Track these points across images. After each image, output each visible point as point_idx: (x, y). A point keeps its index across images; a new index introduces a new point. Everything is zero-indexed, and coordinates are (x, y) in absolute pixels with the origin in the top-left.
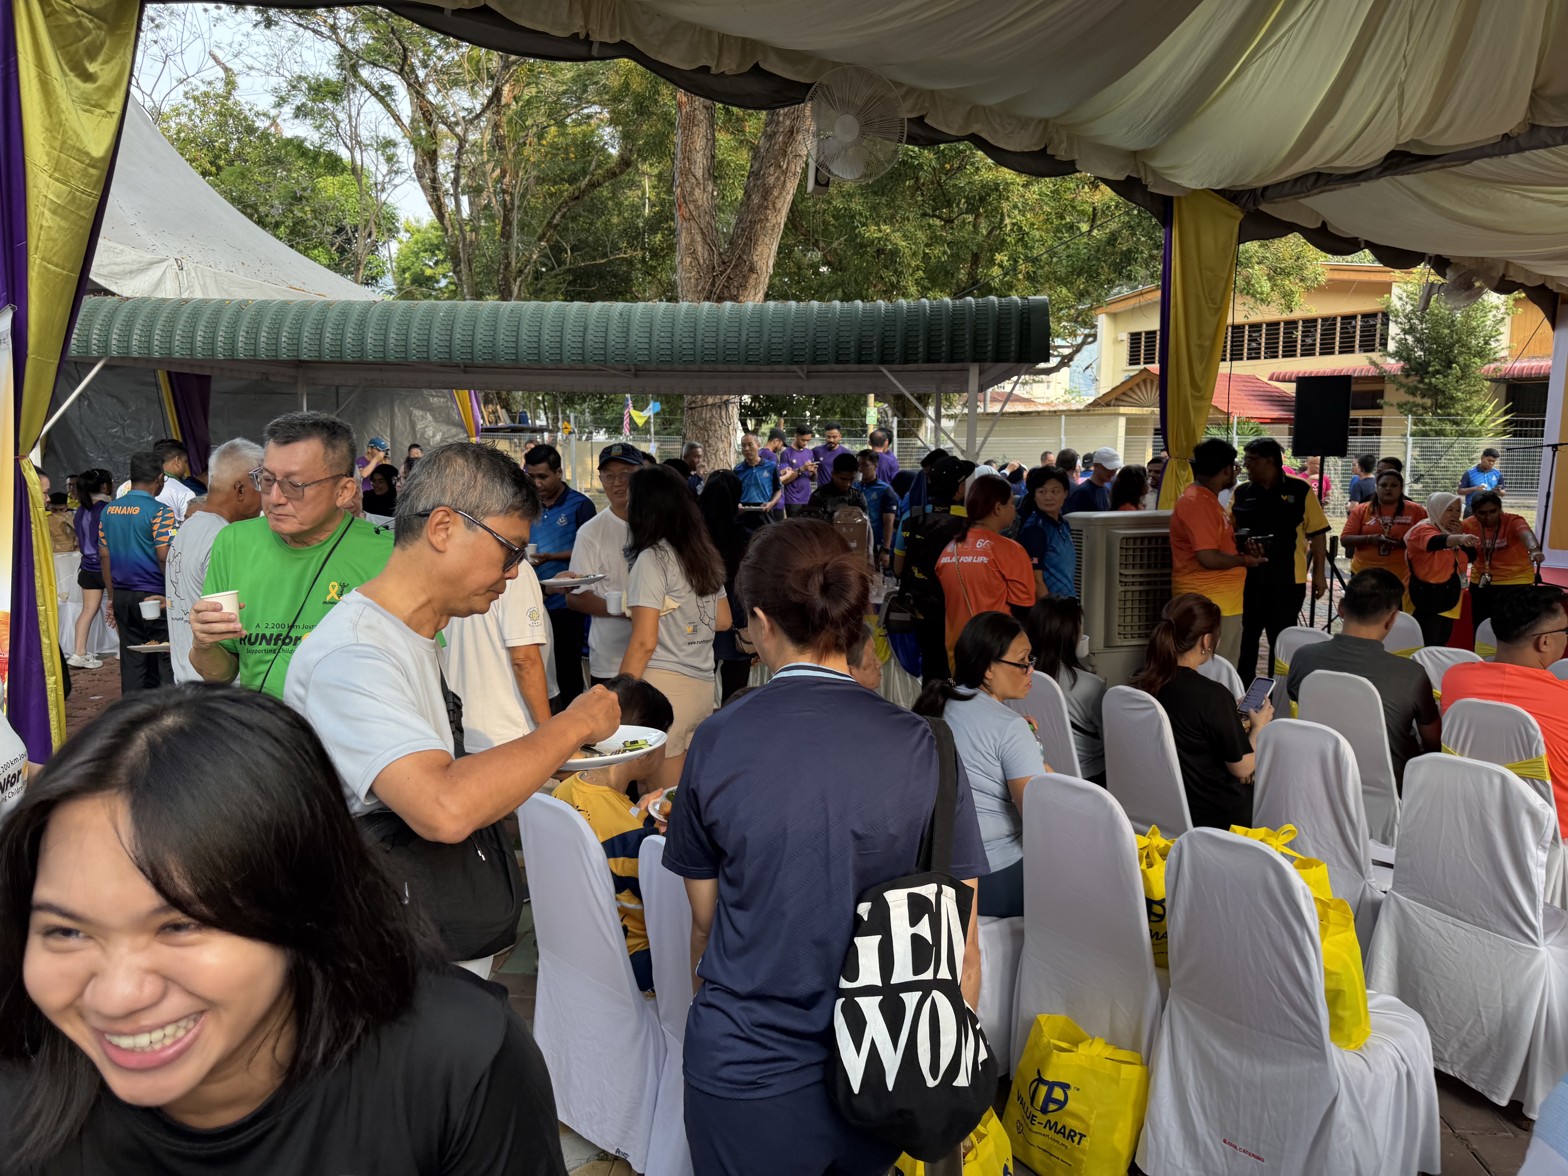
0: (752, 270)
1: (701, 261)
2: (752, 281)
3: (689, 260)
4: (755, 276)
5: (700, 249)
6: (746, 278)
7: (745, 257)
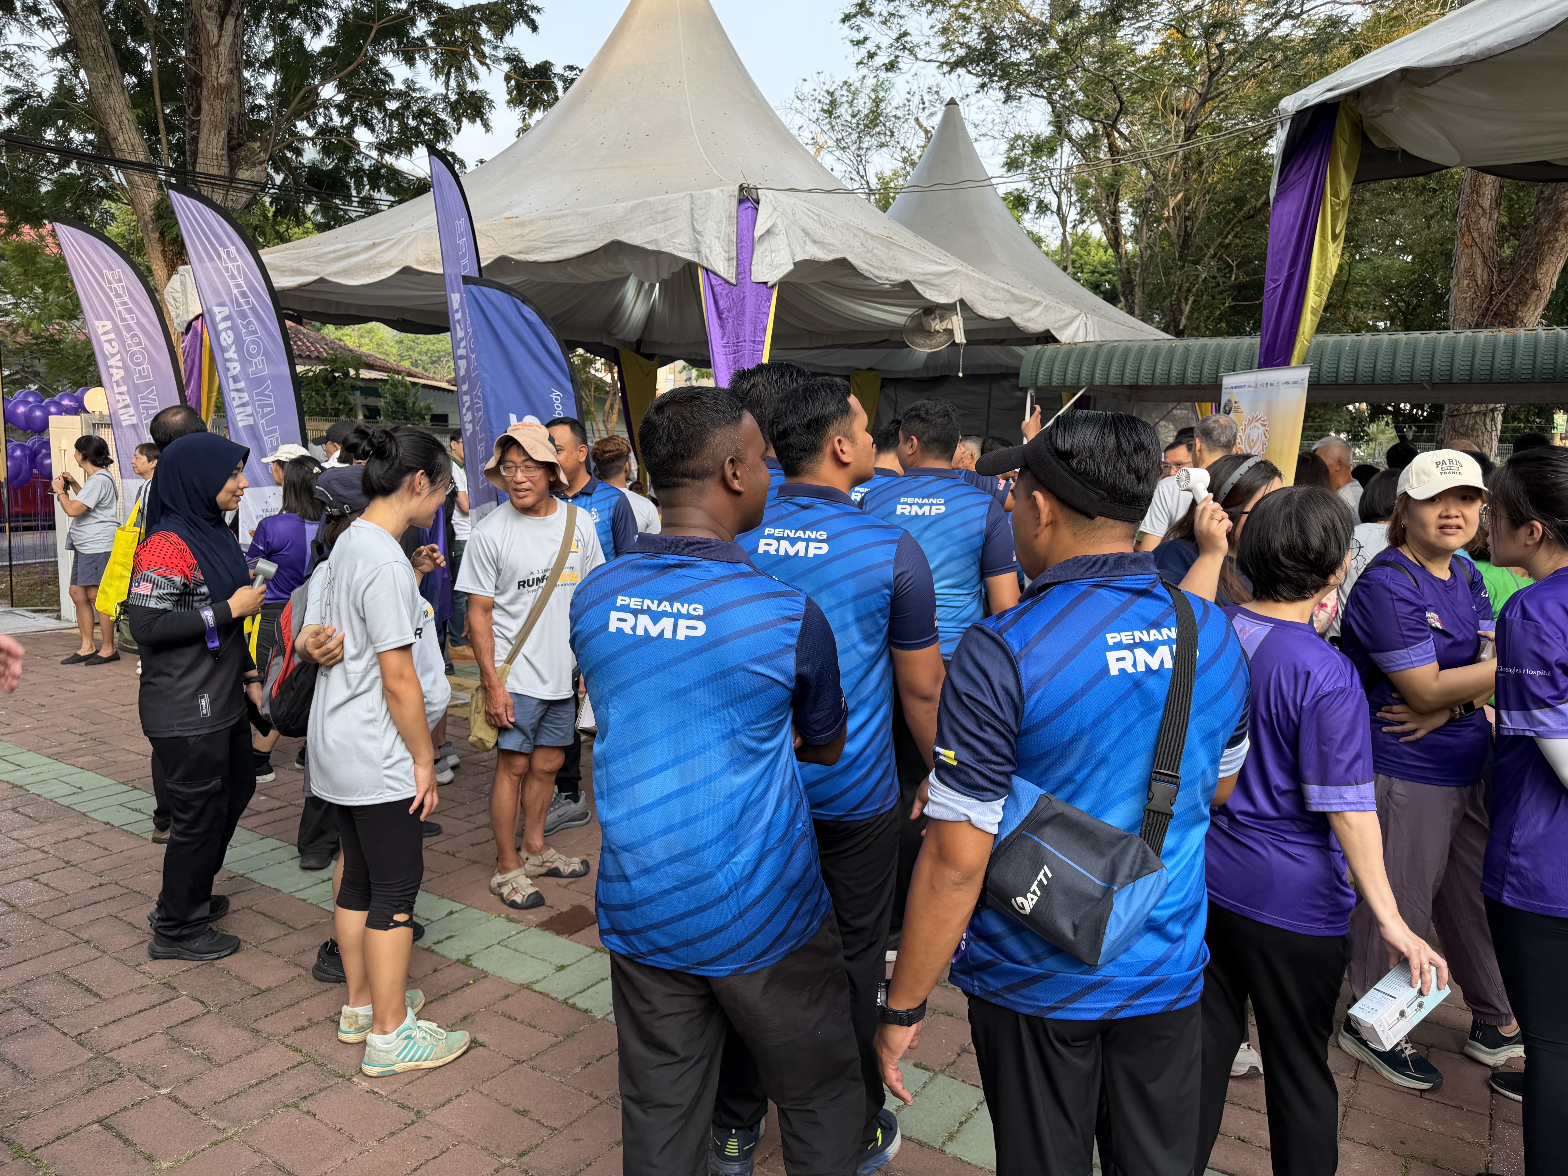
0: (1535, 286)
1: (1480, 283)
2: (1533, 298)
3: (1466, 282)
4: (1537, 292)
5: (1479, 271)
6: (1527, 295)
7: (1528, 276)
